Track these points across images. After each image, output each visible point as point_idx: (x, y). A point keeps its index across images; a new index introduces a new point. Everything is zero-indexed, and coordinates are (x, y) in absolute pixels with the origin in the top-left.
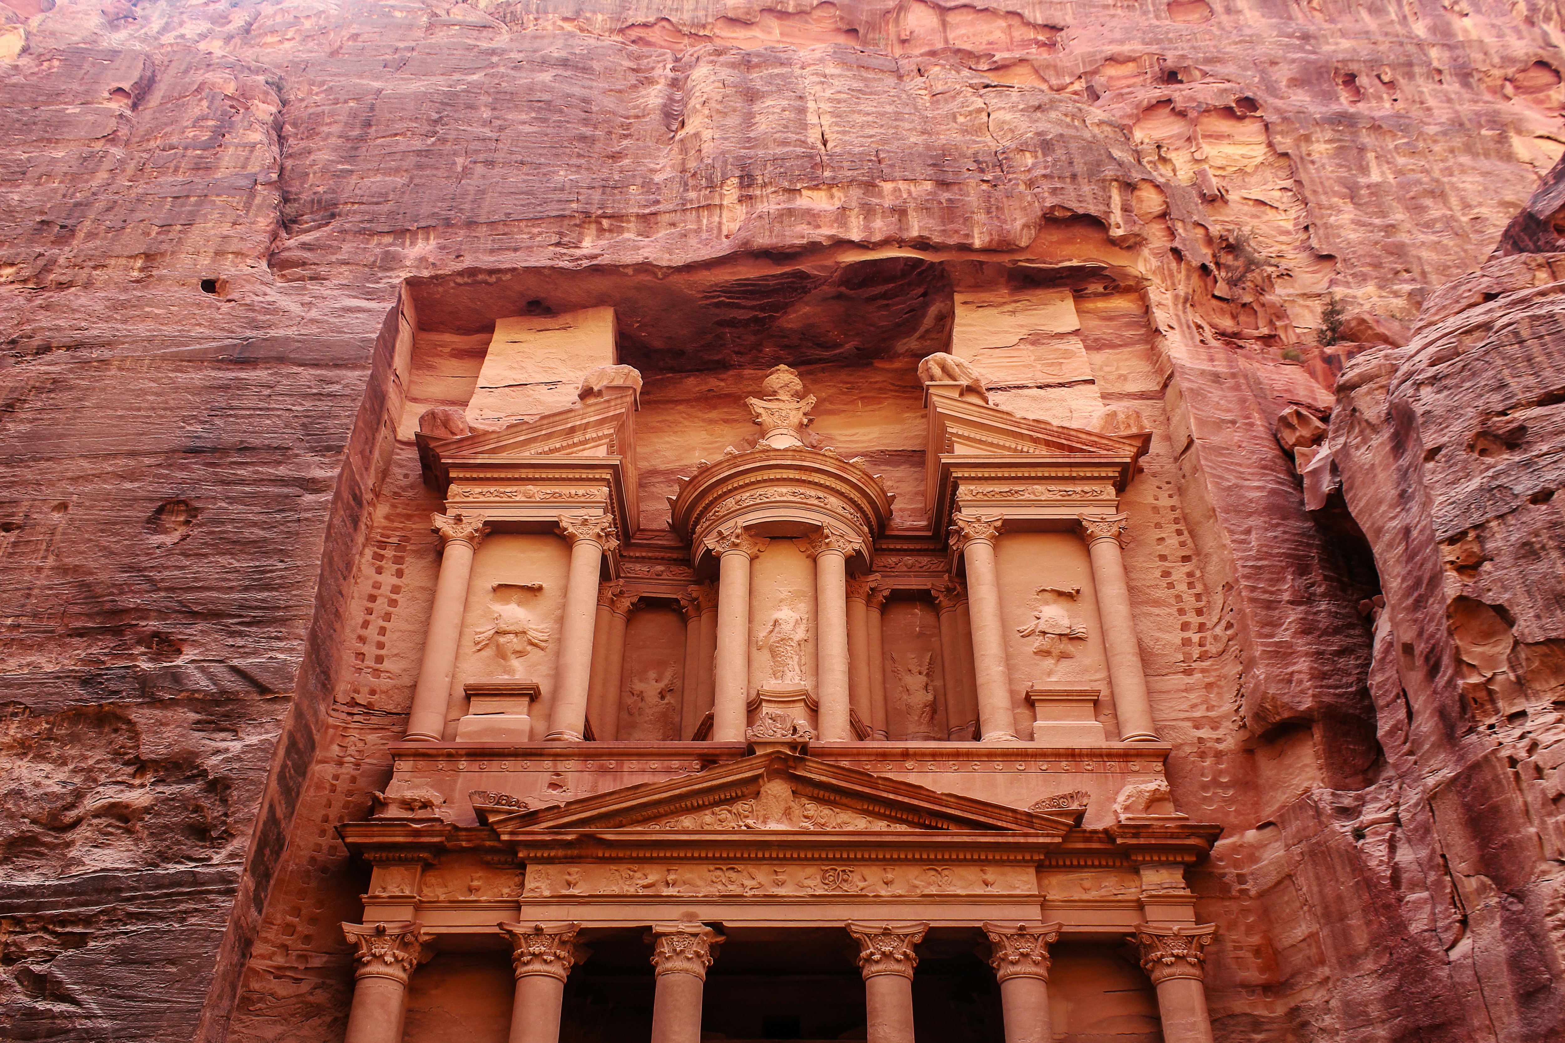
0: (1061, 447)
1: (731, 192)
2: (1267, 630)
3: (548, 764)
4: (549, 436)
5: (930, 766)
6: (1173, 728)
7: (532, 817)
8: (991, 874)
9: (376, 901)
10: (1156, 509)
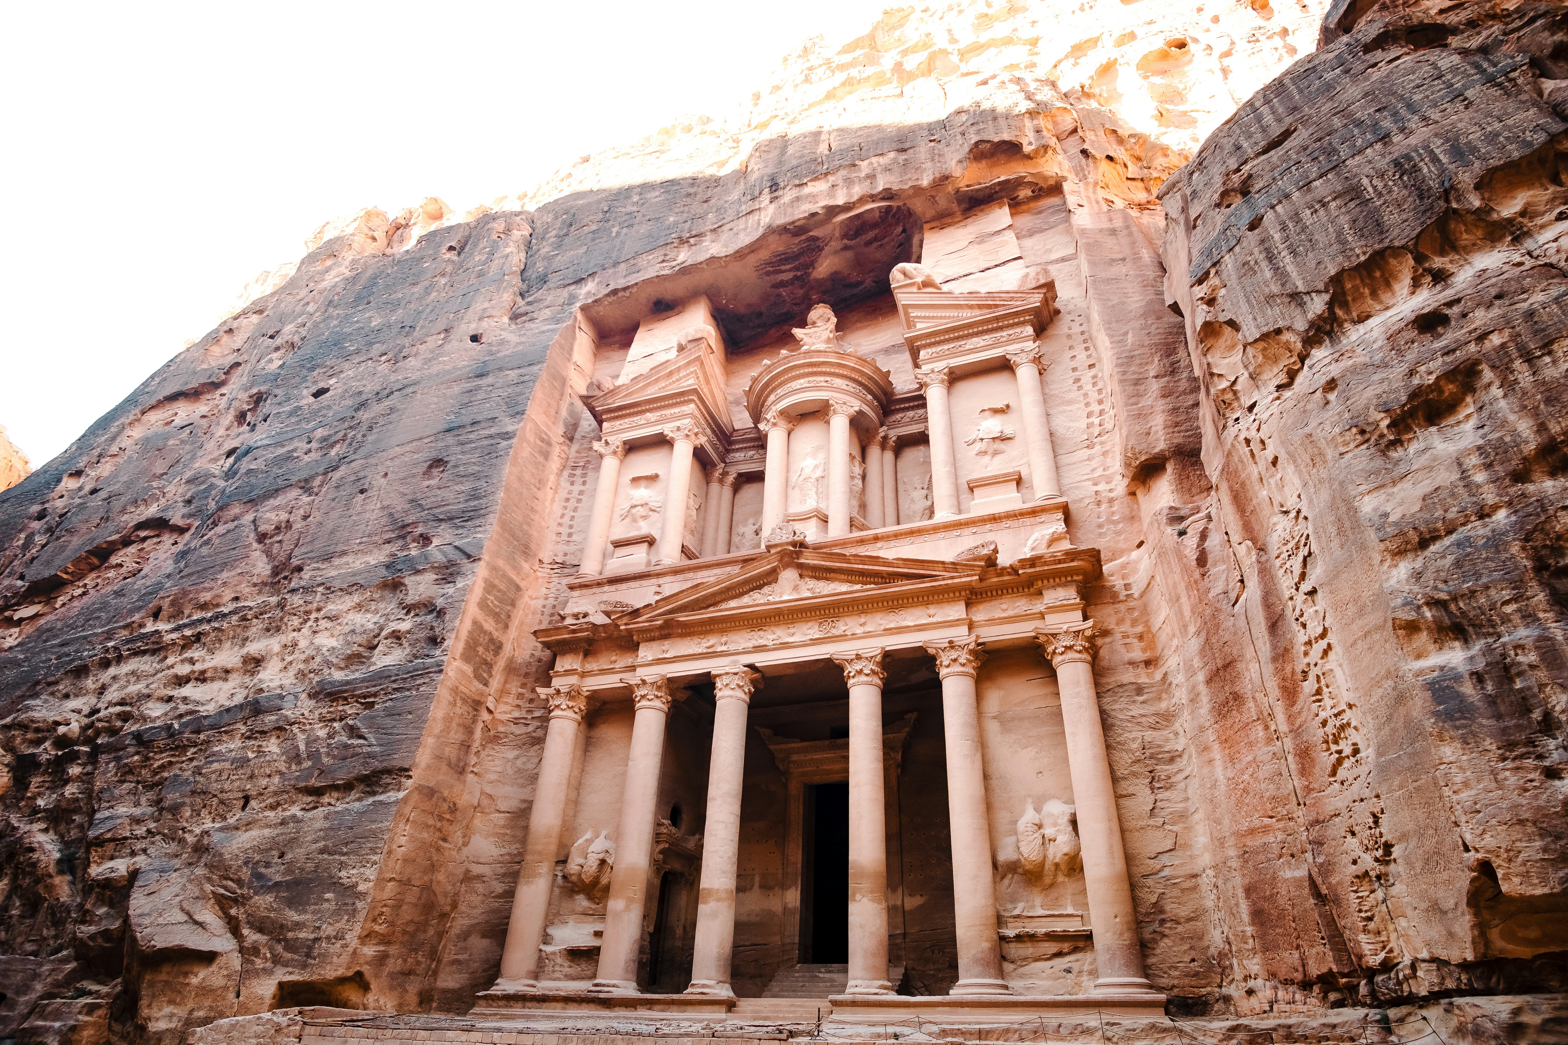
0: (989, 307)
1: (766, 197)
2: (1133, 400)
3: (654, 581)
4: (657, 380)
5: (893, 543)
6: (1077, 488)
7: (636, 613)
8: (932, 610)
9: (558, 674)
10: (1069, 336)
